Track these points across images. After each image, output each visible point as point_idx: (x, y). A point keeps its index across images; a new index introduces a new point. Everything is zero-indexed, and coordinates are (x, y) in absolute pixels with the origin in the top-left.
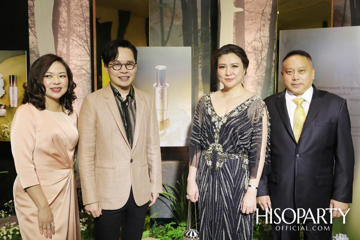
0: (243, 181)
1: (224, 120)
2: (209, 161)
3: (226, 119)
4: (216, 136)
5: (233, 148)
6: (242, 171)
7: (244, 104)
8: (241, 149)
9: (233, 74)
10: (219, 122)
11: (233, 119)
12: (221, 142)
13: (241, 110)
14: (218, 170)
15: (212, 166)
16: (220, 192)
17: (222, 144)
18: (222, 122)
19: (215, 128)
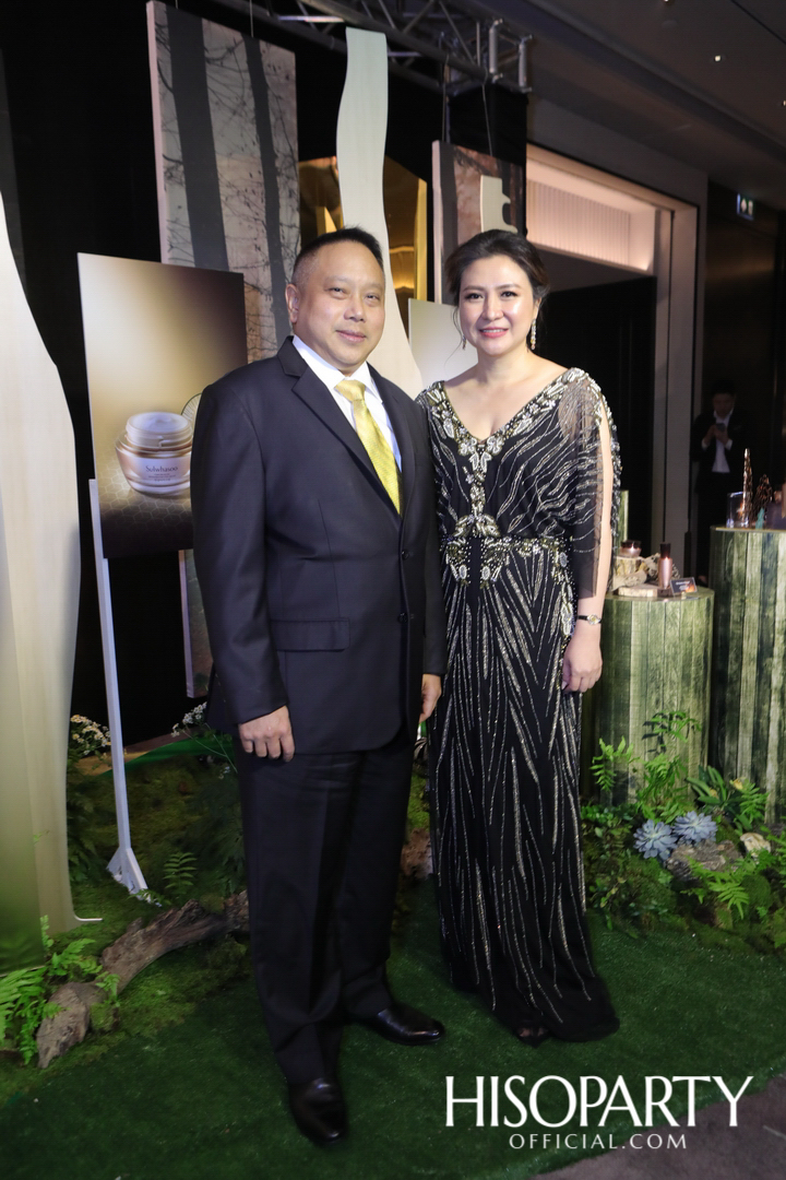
0: (555, 615)
1: (496, 446)
2: (459, 566)
3: (500, 442)
4: (477, 493)
5: (526, 521)
6: (551, 587)
7: (546, 396)
8: (548, 523)
9: (505, 315)
10: (480, 456)
11: (522, 441)
12: (491, 509)
13: (540, 413)
14: (487, 591)
15: (467, 579)
16: (498, 653)
17: (493, 515)
18: (491, 453)
19: (471, 472)
